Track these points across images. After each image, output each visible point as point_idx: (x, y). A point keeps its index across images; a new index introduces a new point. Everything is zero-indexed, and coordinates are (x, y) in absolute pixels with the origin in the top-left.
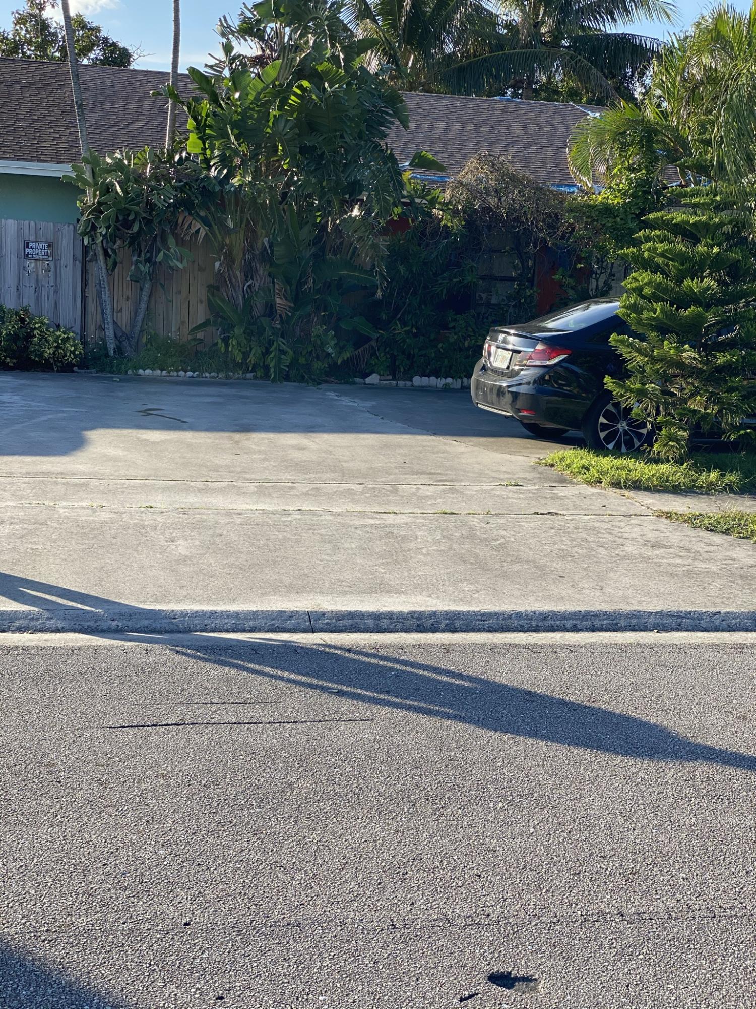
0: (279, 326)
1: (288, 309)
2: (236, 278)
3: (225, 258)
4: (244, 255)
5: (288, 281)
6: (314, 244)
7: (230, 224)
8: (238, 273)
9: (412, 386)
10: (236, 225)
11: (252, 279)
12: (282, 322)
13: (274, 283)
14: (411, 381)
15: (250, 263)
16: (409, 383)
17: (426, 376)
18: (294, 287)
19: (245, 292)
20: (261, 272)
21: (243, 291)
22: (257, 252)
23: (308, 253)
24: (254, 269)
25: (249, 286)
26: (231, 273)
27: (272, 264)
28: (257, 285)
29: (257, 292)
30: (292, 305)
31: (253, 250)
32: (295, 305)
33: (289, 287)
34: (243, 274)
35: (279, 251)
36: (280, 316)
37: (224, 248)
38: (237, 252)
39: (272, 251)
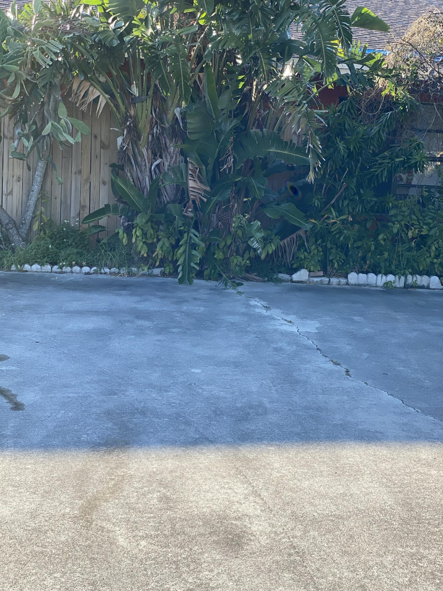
0: (191, 215)
1: (203, 193)
2: (142, 156)
3: (128, 132)
4: (152, 129)
5: (203, 160)
6: (235, 116)
7: (135, 91)
8: (144, 151)
9: (347, 284)
10: (141, 92)
11: (161, 157)
12: (196, 209)
13: (186, 162)
14: (346, 277)
15: (158, 139)
16: (343, 281)
17: (363, 273)
18: (210, 167)
19: (153, 173)
20: (172, 149)
21: (151, 172)
22: (167, 125)
23: (229, 126)
24: (163, 146)
25: (158, 166)
26: (136, 150)
27: (185, 139)
28: (167, 164)
29: (166, 174)
30: (208, 189)
31: (163, 123)
32: (211, 188)
33: (204, 167)
34: (150, 151)
35: (193, 123)
36: (194, 202)
37: (127, 121)
38: (143, 125)
39: (185, 124)
